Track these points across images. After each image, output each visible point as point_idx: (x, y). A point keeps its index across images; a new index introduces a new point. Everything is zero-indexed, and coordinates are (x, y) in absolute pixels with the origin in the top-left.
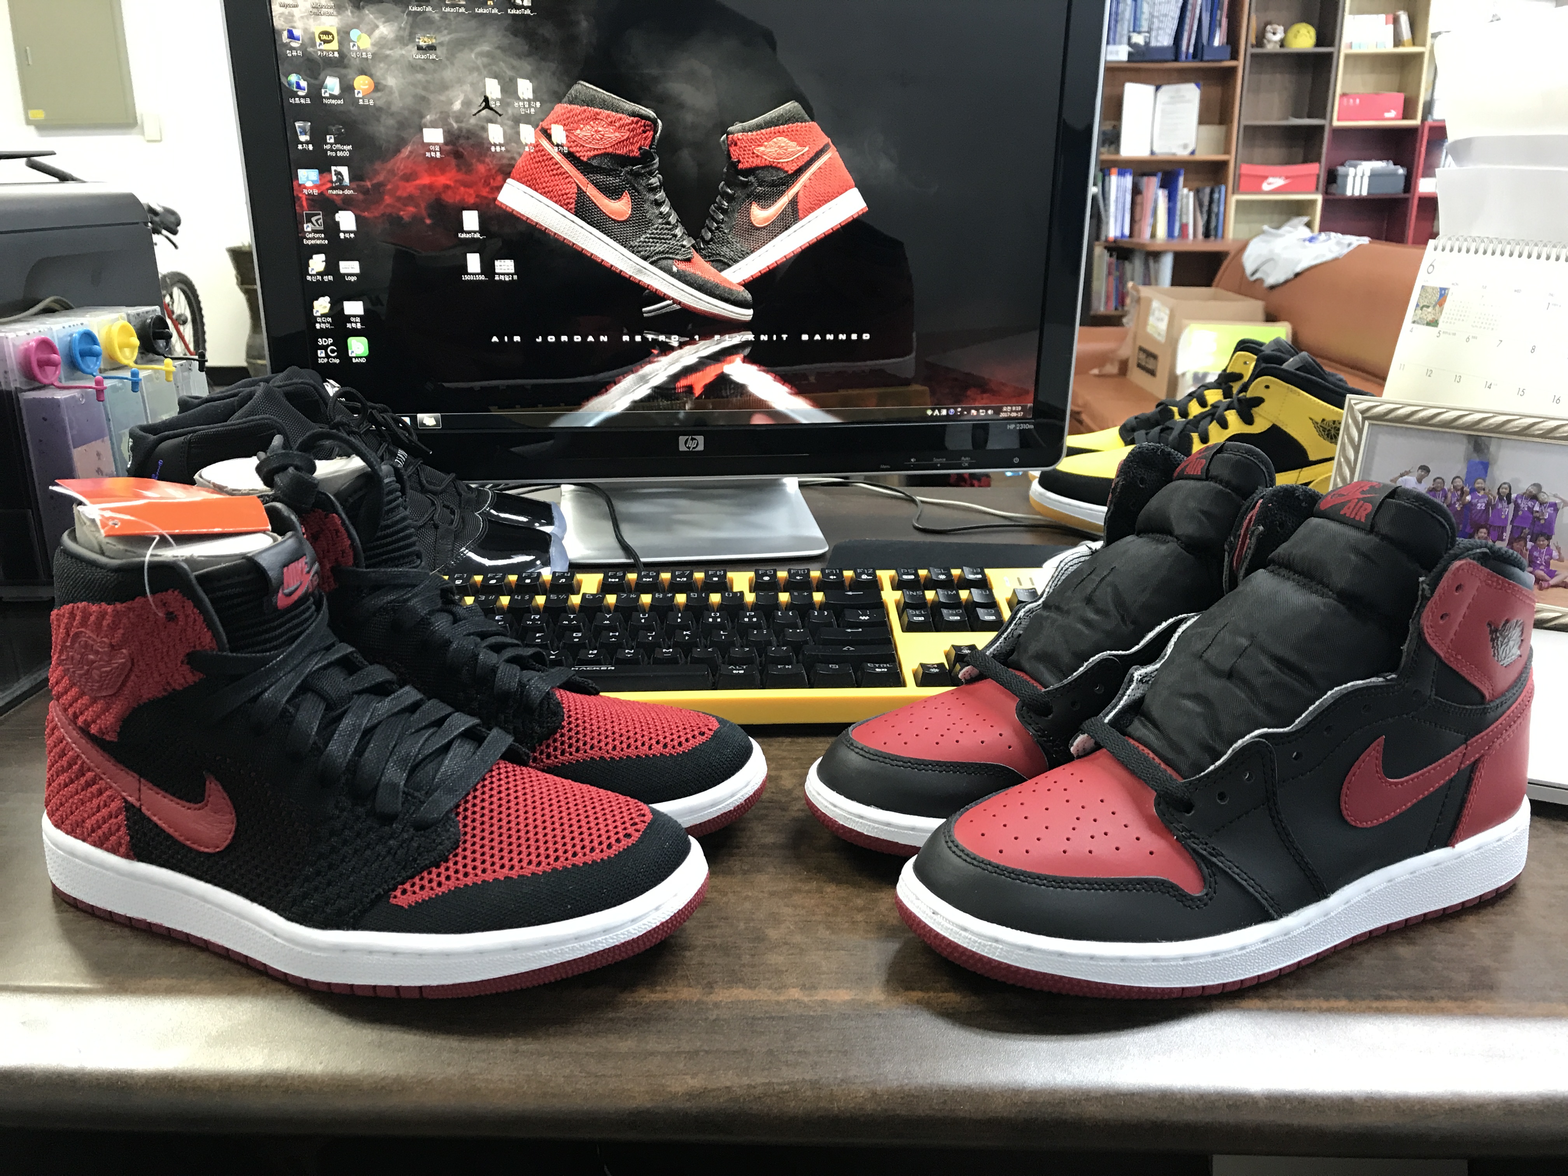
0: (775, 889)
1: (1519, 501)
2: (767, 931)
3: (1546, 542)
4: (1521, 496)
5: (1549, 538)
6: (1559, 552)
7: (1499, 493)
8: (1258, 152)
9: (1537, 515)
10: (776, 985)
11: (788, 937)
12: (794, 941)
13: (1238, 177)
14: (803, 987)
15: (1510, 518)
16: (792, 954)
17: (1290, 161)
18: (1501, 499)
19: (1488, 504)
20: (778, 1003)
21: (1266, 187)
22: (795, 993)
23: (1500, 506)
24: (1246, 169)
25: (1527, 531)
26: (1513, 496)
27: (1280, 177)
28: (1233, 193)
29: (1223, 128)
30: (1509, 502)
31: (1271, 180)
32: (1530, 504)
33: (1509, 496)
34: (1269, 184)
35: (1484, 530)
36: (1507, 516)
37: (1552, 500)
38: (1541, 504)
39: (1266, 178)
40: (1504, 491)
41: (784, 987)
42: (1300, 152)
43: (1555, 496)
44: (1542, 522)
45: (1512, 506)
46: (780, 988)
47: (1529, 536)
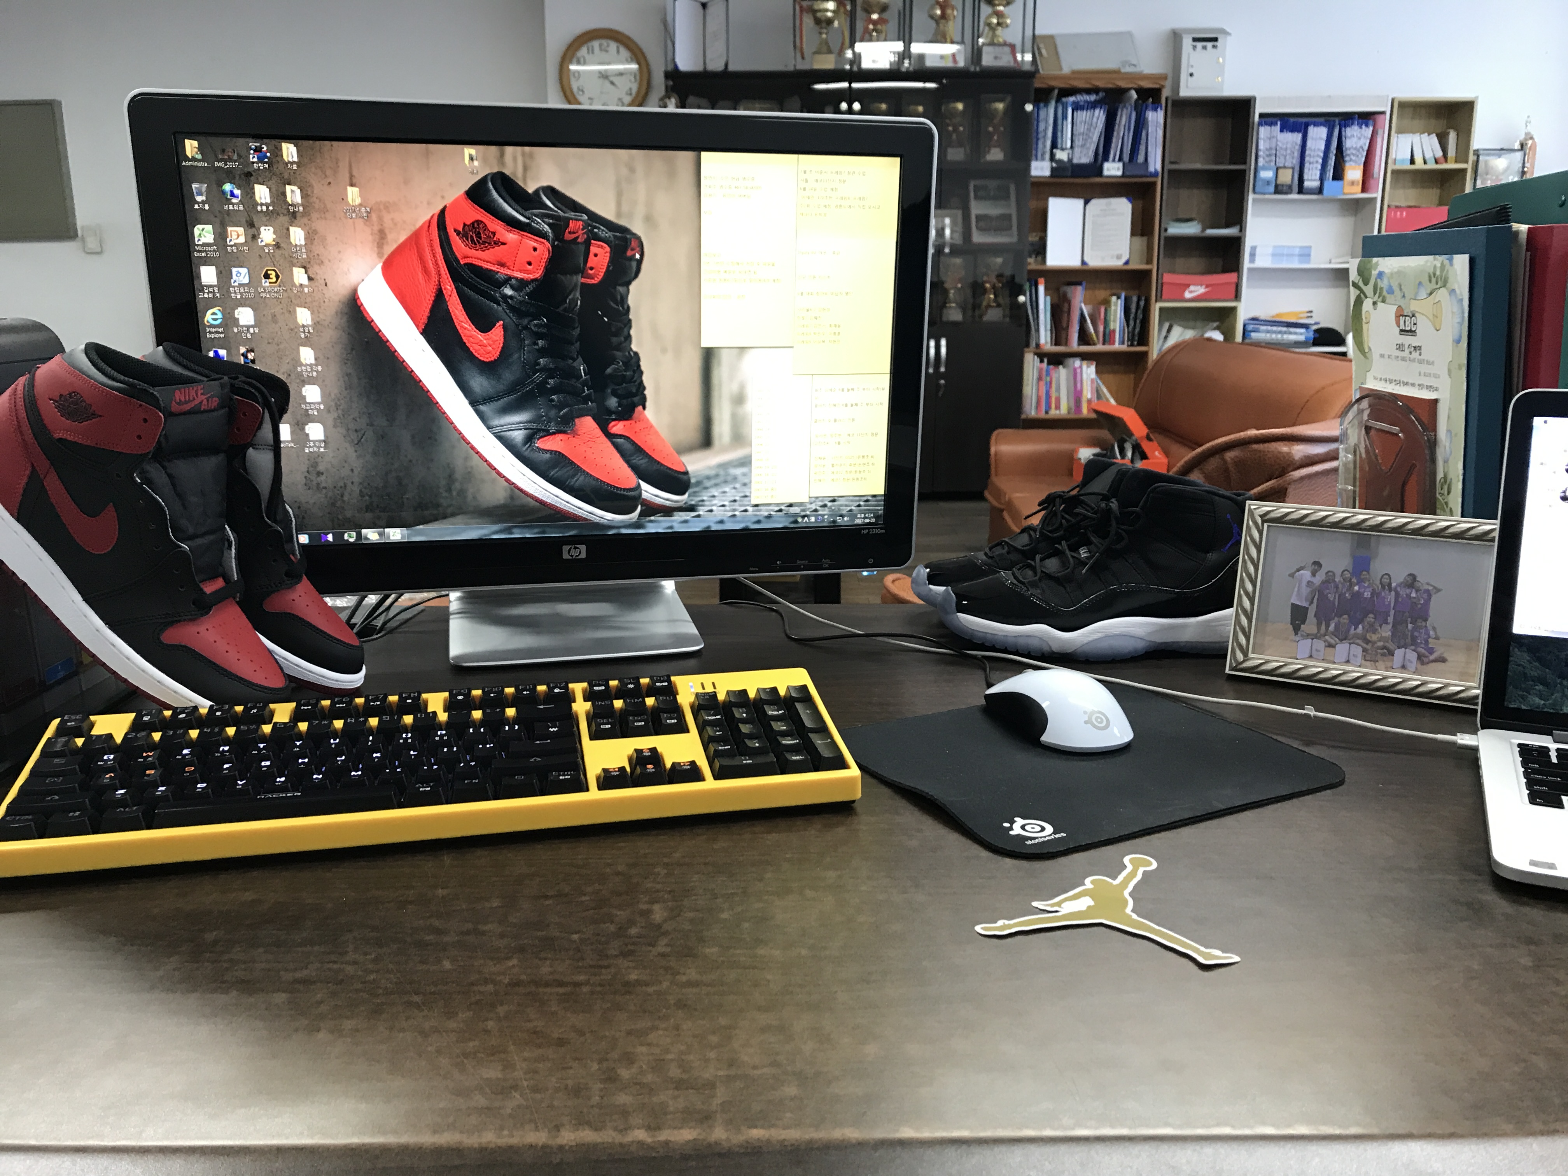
0: (633, 1027)
1: (1399, 589)
2: (619, 1071)
3: (1424, 624)
4: (1399, 585)
5: (1426, 620)
6: (1436, 633)
7: (1381, 583)
8: (1180, 262)
9: (1415, 600)
10: (622, 1127)
11: (639, 1077)
12: (645, 1081)
13: (1160, 286)
14: (649, 1128)
15: (1392, 605)
16: (640, 1095)
17: (1210, 271)
18: (1383, 587)
19: (1373, 593)
20: (621, 1145)
21: (1187, 295)
22: (640, 1135)
23: (1383, 594)
24: (1167, 278)
25: (1407, 614)
26: (1394, 585)
27: (1201, 285)
28: (1156, 301)
29: (1145, 238)
30: (1390, 590)
31: (1192, 288)
32: (1408, 591)
33: (1390, 584)
34: (1191, 292)
35: (1371, 616)
36: (1389, 604)
37: (1427, 587)
38: (1417, 591)
39: (1188, 286)
40: (1386, 580)
41: (627, 1128)
42: (1220, 262)
43: (1428, 584)
44: (1419, 606)
45: (1393, 593)
46: (626, 1129)
47: (1409, 620)
